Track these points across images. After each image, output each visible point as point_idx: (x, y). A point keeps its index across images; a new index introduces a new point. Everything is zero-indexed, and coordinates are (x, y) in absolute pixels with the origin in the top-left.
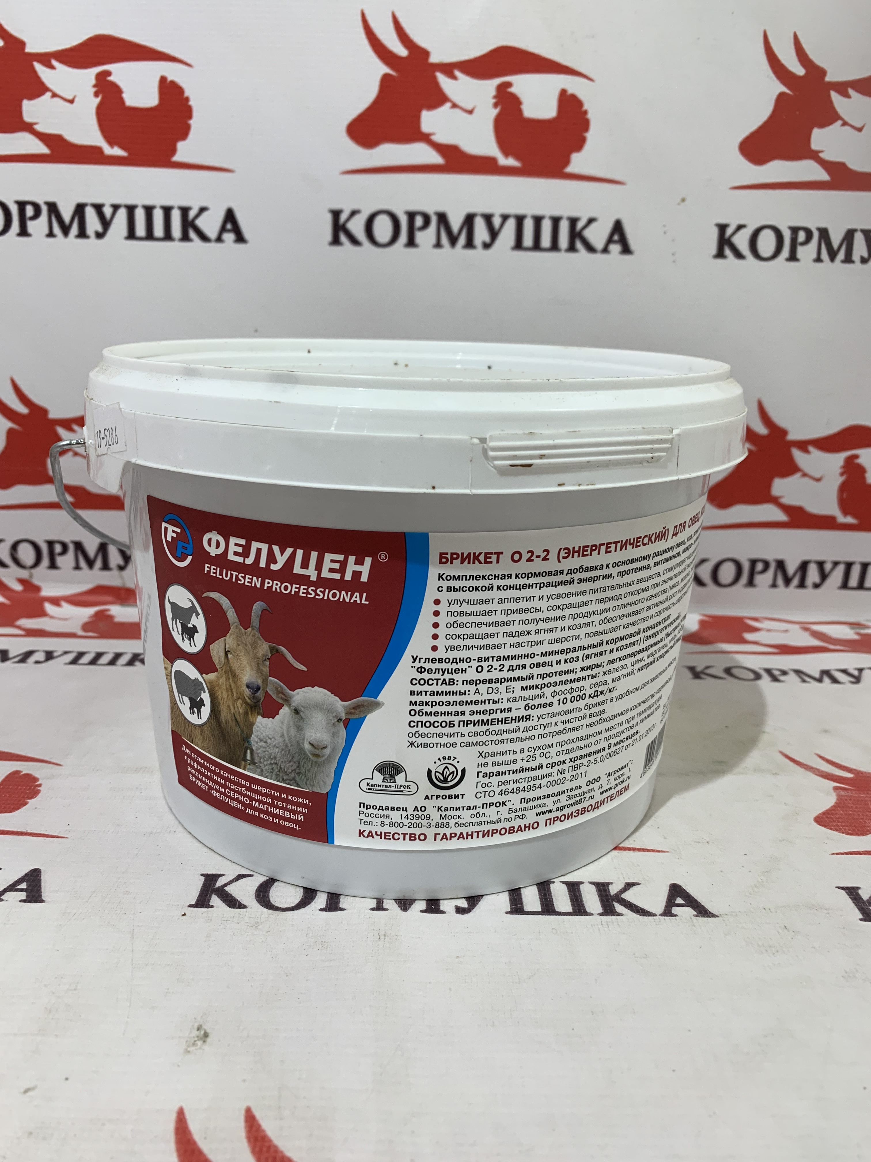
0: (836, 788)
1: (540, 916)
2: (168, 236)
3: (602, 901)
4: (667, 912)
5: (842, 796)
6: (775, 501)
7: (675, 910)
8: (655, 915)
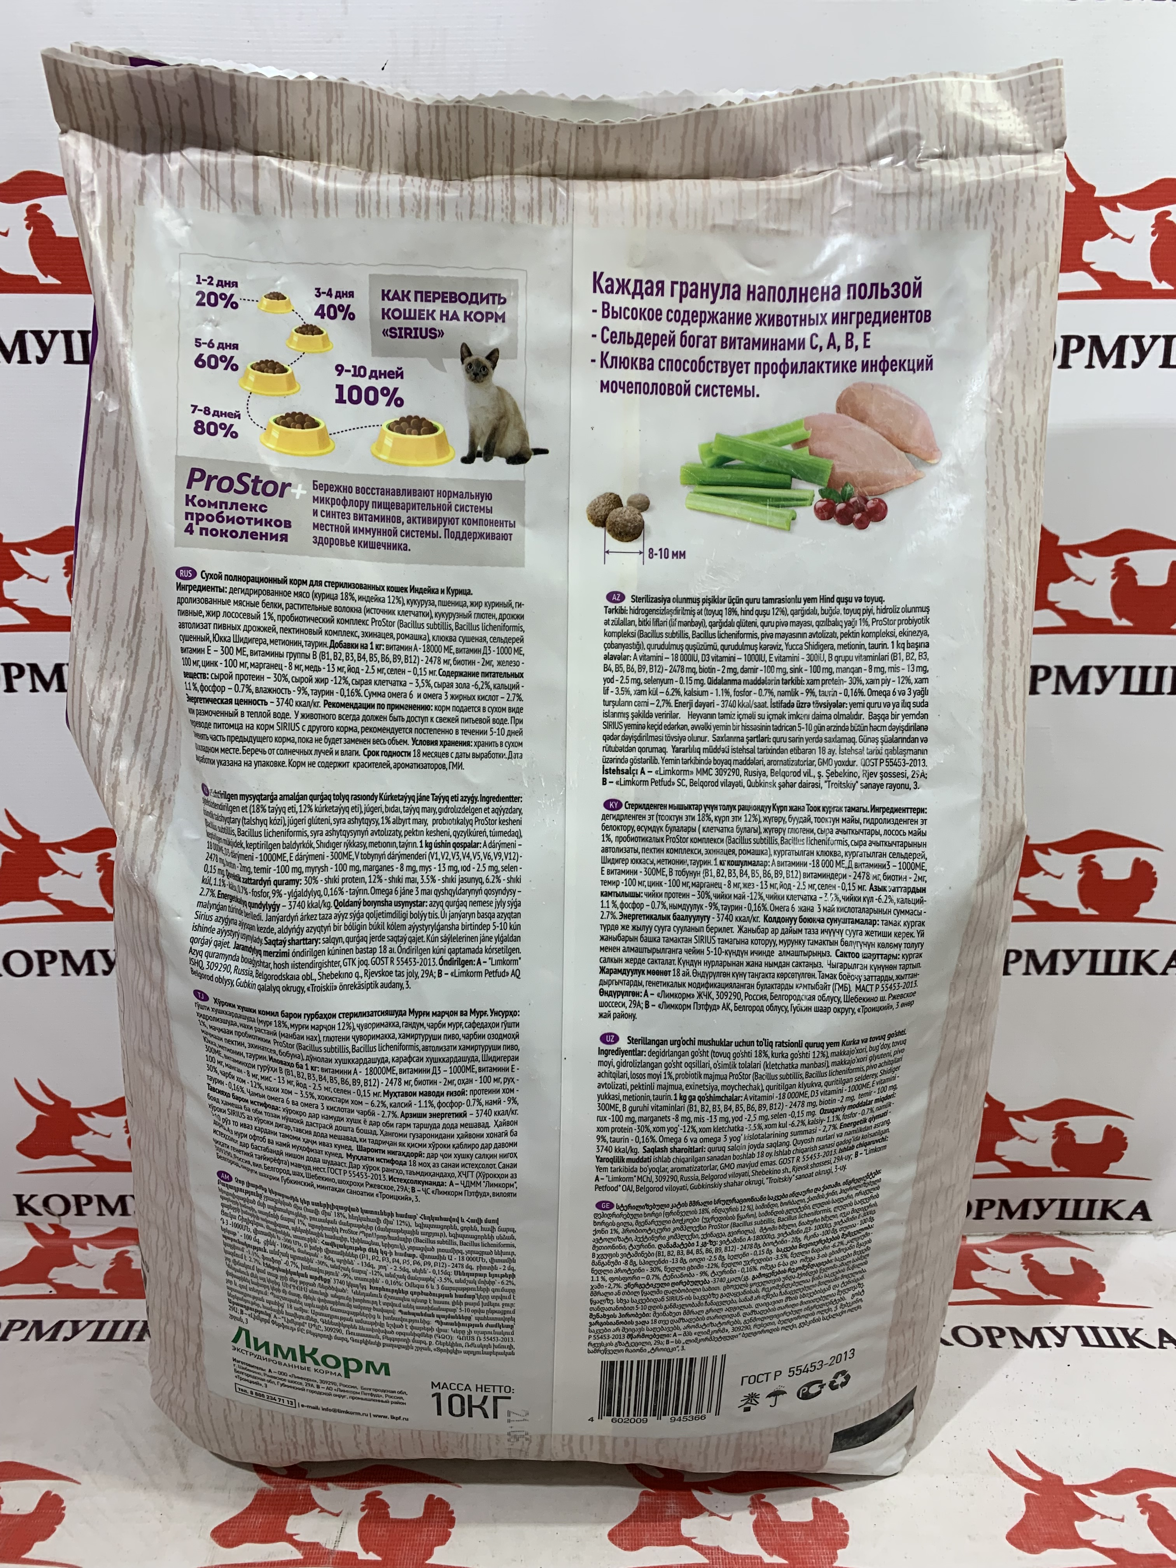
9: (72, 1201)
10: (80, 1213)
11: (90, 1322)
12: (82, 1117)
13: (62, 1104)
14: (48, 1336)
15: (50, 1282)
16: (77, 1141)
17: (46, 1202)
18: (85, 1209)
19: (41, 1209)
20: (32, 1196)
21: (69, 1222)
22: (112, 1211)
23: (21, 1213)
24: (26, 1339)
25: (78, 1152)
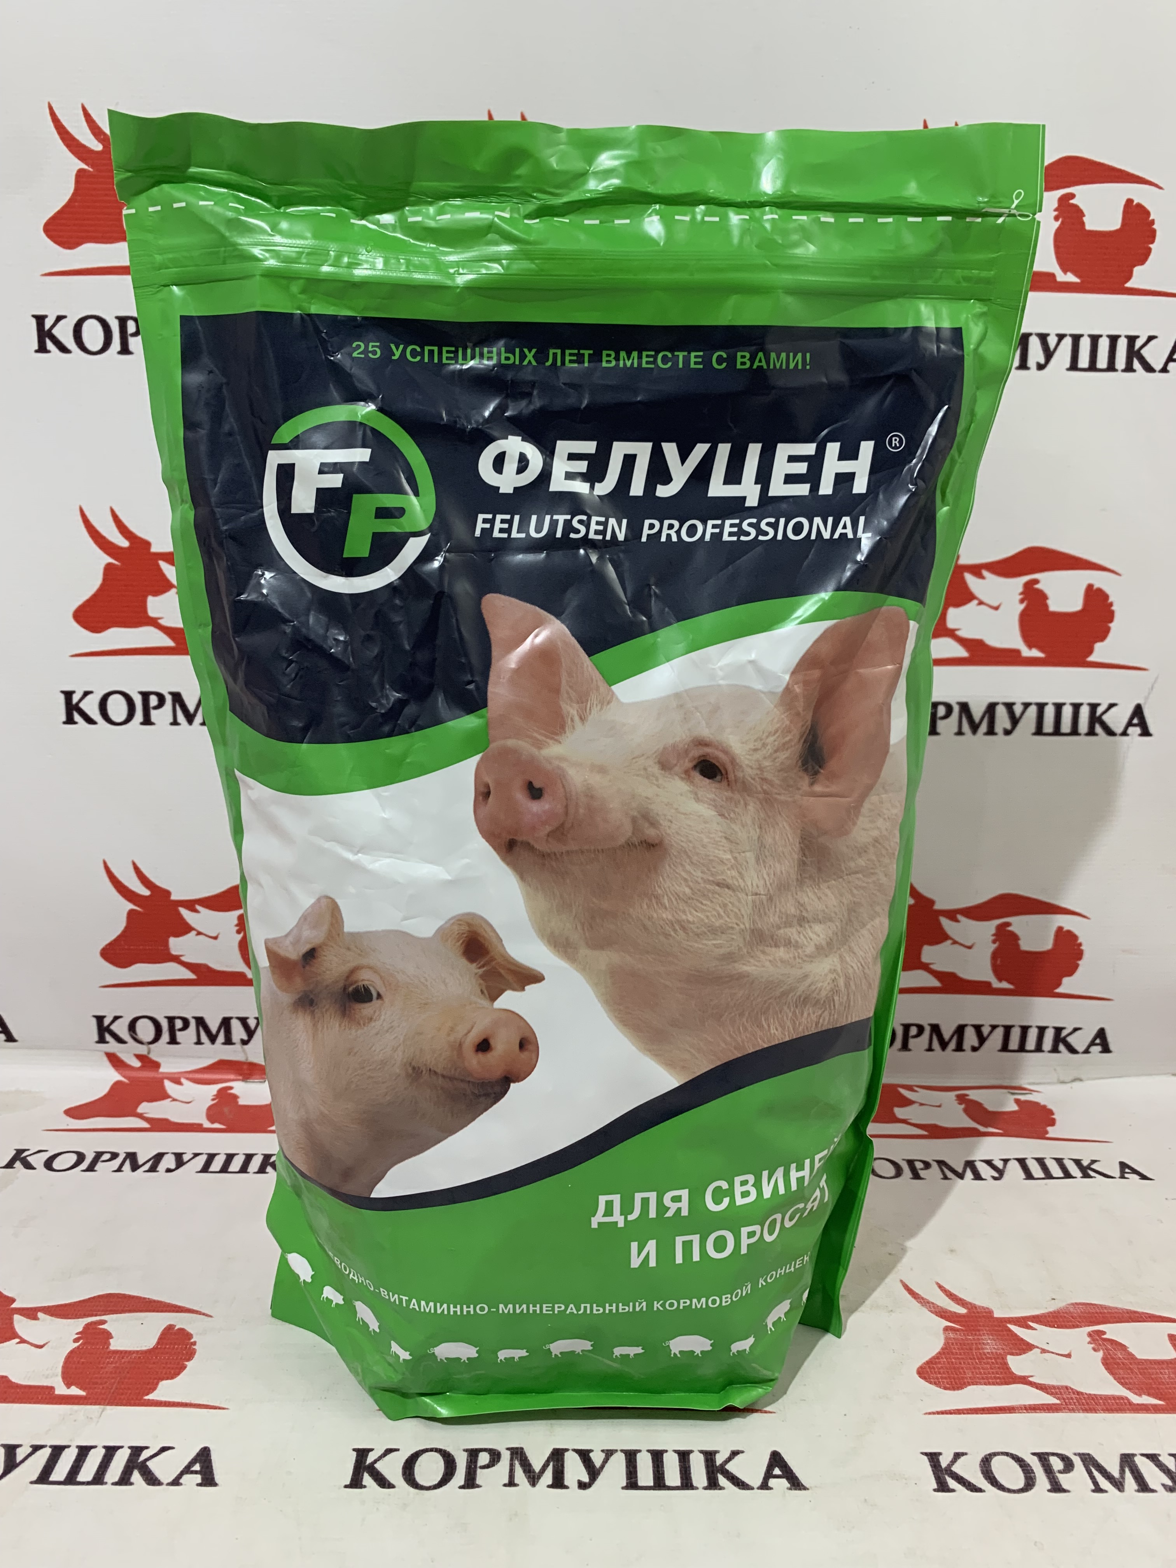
0: (946, 1329)
1: (652, 1491)
3: (708, 1473)
4: (764, 1486)
5: (950, 1338)
7: (772, 1482)
8: (752, 1489)
9: (165, 1024)
10: (173, 1041)
11: (196, 1155)
12: (184, 912)
13: (160, 894)
14: (146, 1167)
15: (141, 1116)
16: (176, 945)
17: (132, 1026)
18: (180, 1035)
19: (124, 1034)
20: (116, 1018)
21: (161, 1052)
22: (213, 1039)
23: (102, 1040)
24: (119, 1170)
25: (176, 959)
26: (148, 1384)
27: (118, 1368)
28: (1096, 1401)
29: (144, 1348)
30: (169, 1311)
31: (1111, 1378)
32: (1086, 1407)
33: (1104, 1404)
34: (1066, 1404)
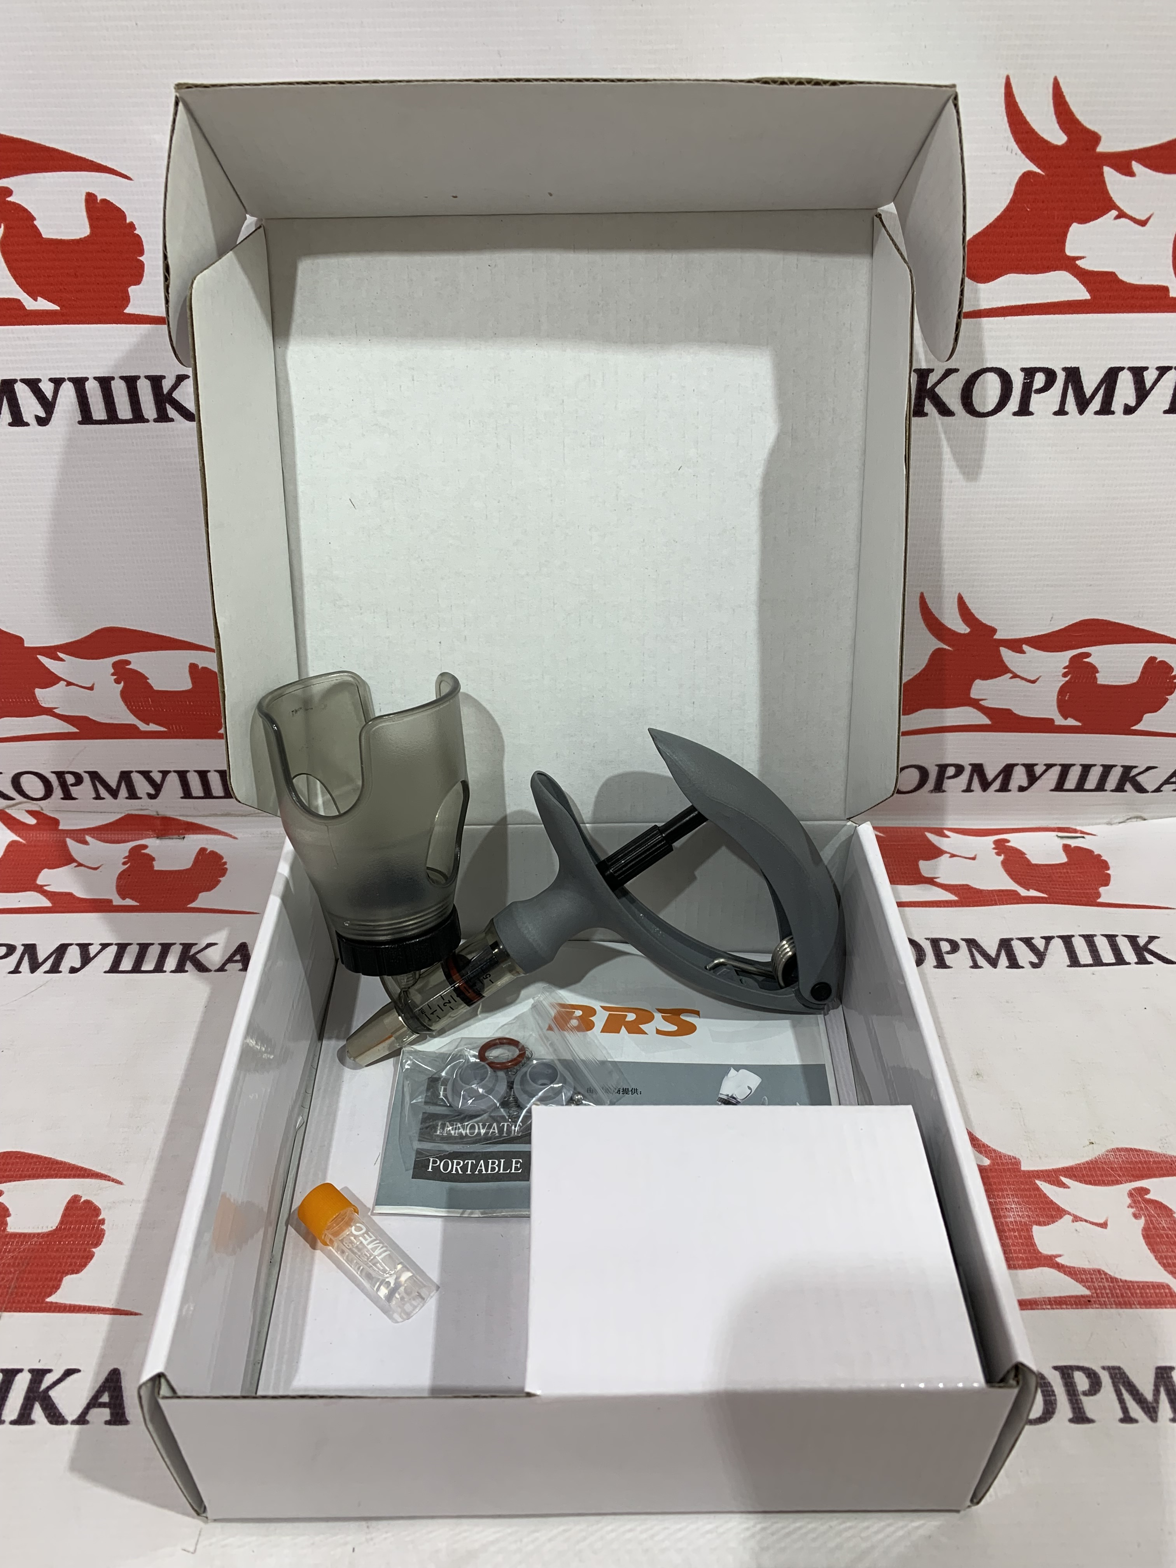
2: (138, 417)
6: (976, 704)
9: (54, 779)
10: (67, 796)
11: (105, 946)
12: (43, 659)
14: (47, 966)
15: (40, 890)
16: (45, 696)
18: (74, 791)
19: (11, 792)
22: (114, 793)
24: (16, 971)
25: (49, 712)
26: (51, 1279)
27: (16, 1258)
28: (1133, 1291)
29: (45, 1230)
30: (74, 1176)
31: (1151, 1256)
32: (1121, 1300)
33: (1142, 1296)
34: (1098, 1297)
